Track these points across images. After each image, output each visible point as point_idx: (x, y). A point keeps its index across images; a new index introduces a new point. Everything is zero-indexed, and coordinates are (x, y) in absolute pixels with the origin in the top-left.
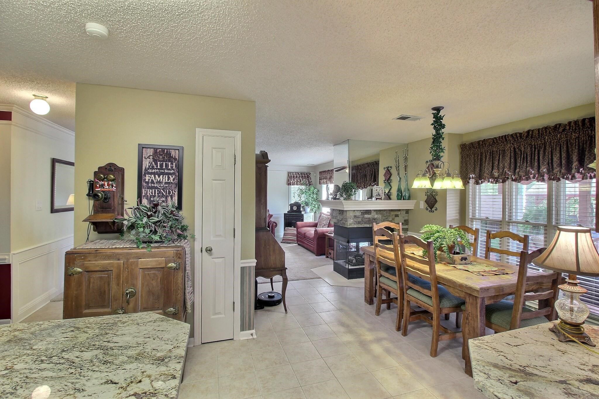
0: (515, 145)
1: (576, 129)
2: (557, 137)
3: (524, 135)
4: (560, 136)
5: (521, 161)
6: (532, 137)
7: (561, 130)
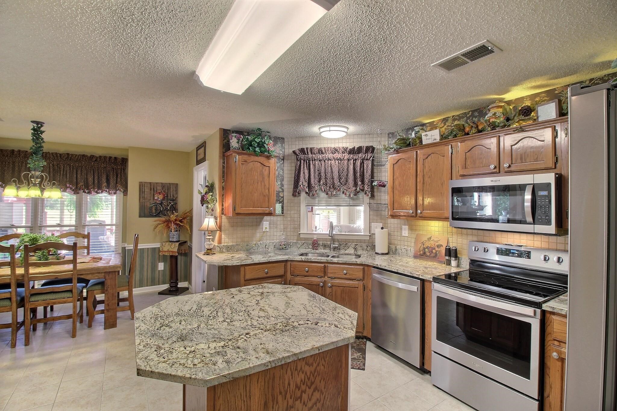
0: (55, 163)
1: (104, 162)
2: (91, 164)
3: (64, 156)
4: (93, 164)
5: (61, 177)
6: (70, 160)
7: (94, 159)
